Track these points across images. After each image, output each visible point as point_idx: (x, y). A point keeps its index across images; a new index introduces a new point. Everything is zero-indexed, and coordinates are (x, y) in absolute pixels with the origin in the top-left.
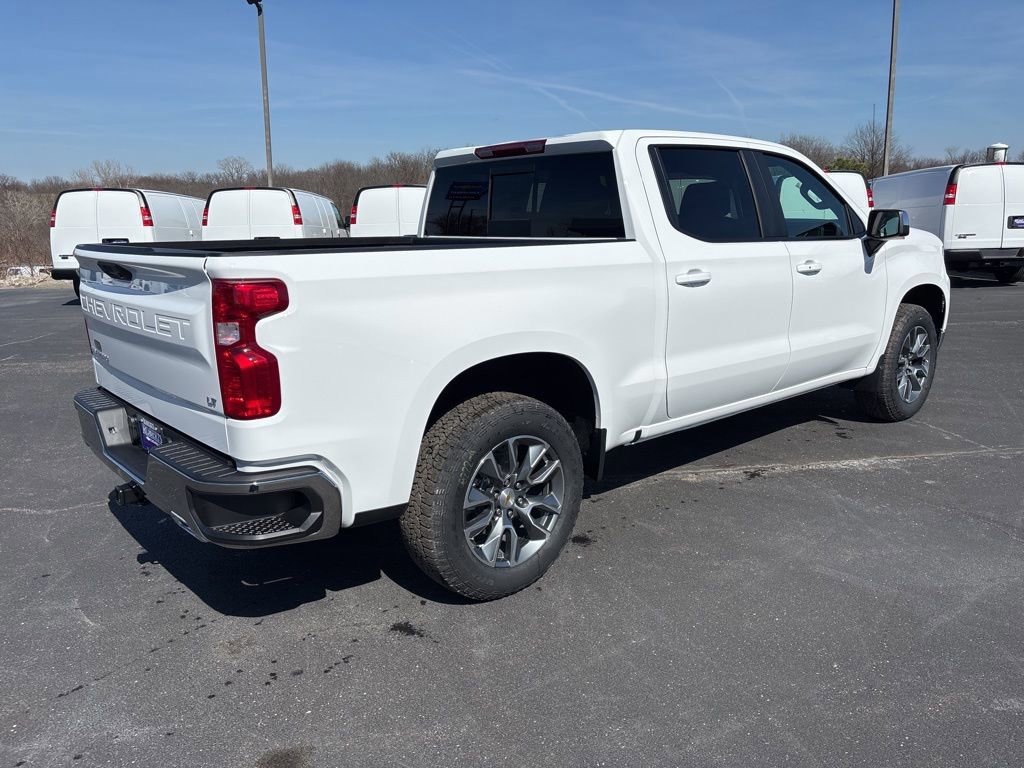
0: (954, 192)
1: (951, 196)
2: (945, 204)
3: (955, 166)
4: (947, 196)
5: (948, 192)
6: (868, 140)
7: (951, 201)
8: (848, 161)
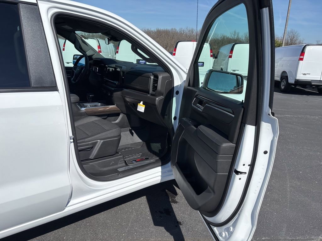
0: (303, 56)
1: (302, 57)
2: (299, 60)
3: (305, 45)
4: (300, 57)
5: (301, 55)
6: (290, 35)
7: (302, 59)
8: (278, 42)
